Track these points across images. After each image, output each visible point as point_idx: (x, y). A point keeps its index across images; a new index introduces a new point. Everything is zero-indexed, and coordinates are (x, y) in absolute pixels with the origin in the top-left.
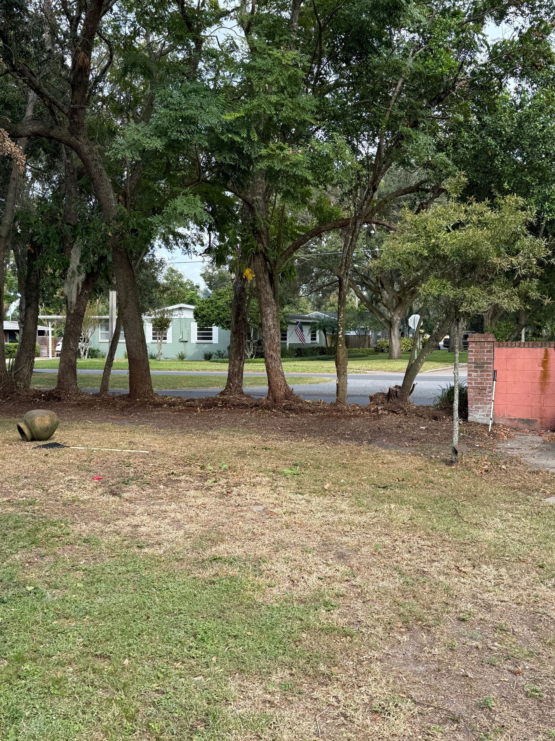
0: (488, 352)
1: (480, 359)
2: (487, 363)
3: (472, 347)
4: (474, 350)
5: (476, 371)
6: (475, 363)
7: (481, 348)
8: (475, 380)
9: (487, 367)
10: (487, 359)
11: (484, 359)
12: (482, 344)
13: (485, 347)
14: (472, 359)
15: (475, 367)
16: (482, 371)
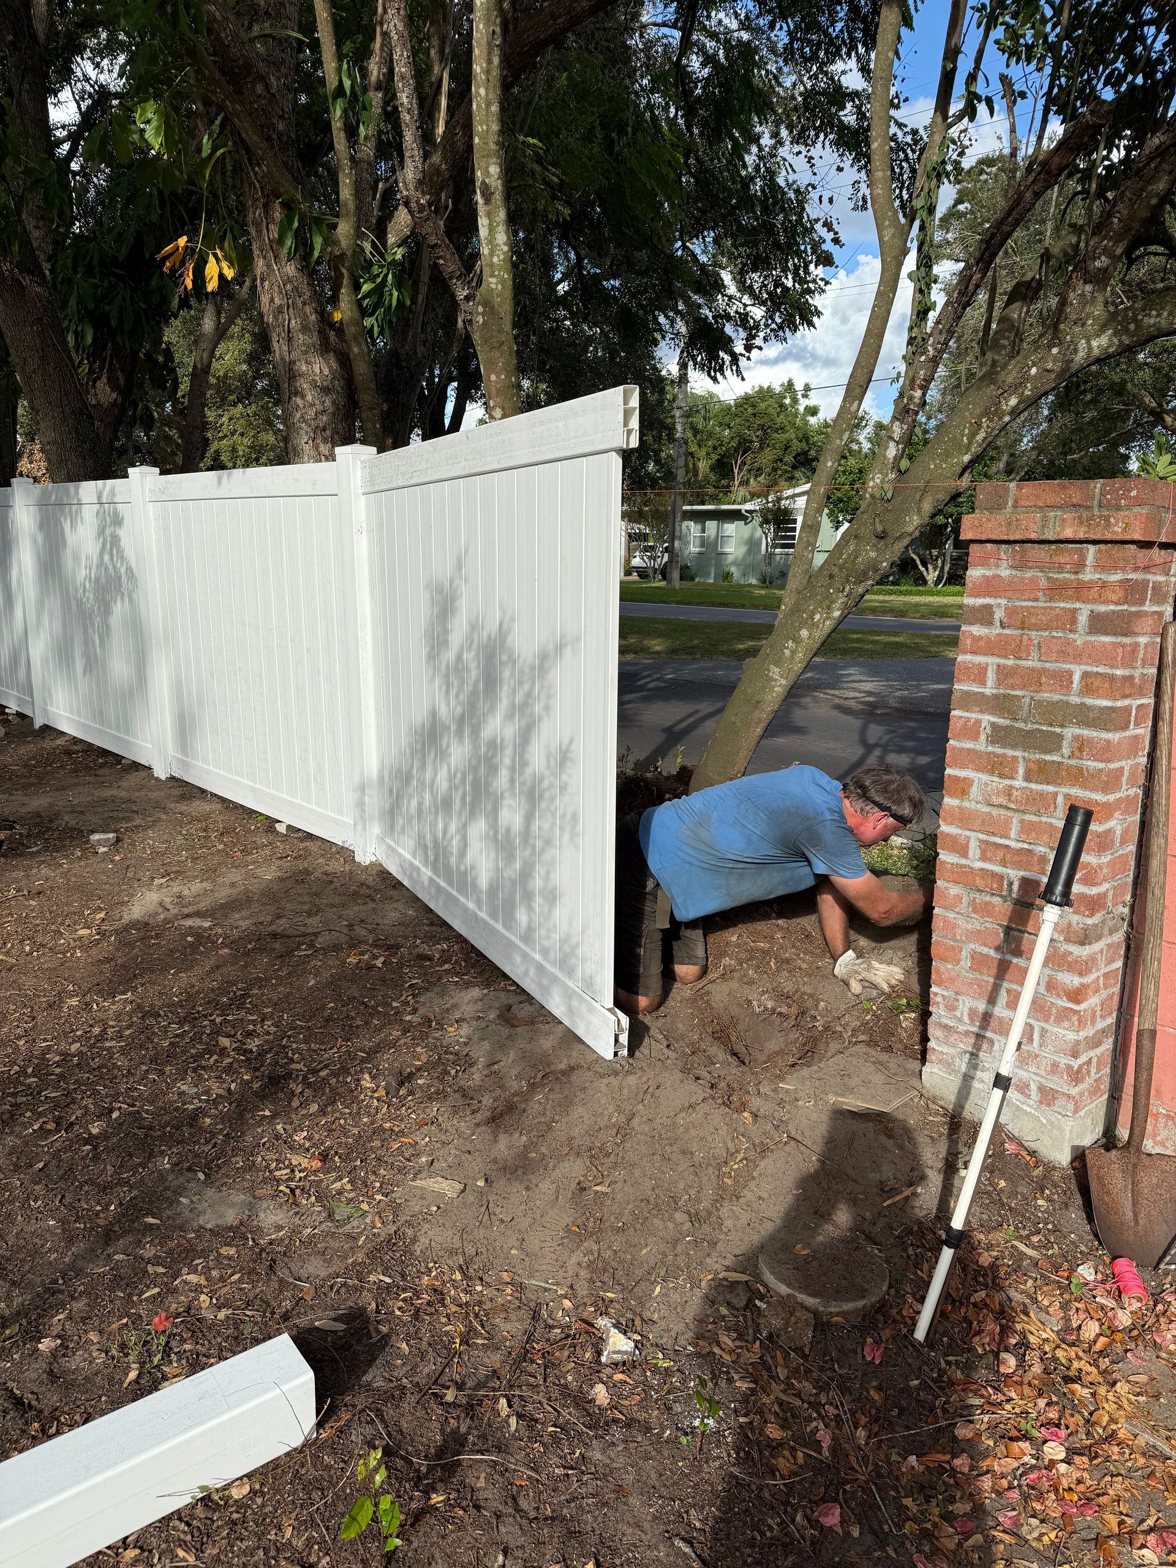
0: (1099, 623)
1: (1033, 679)
2: (1085, 717)
3: (990, 587)
4: (1000, 605)
5: (999, 767)
6: (1001, 704)
7: (1056, 590)
8: (989, 825)
9: (1081, 746)
10: (1089, 684)
11: (1063, 679)
12: (1067, 556)
13: (1080, 591)
14: (980, 676)
15: (998, 735)
16: (1040, 772)
